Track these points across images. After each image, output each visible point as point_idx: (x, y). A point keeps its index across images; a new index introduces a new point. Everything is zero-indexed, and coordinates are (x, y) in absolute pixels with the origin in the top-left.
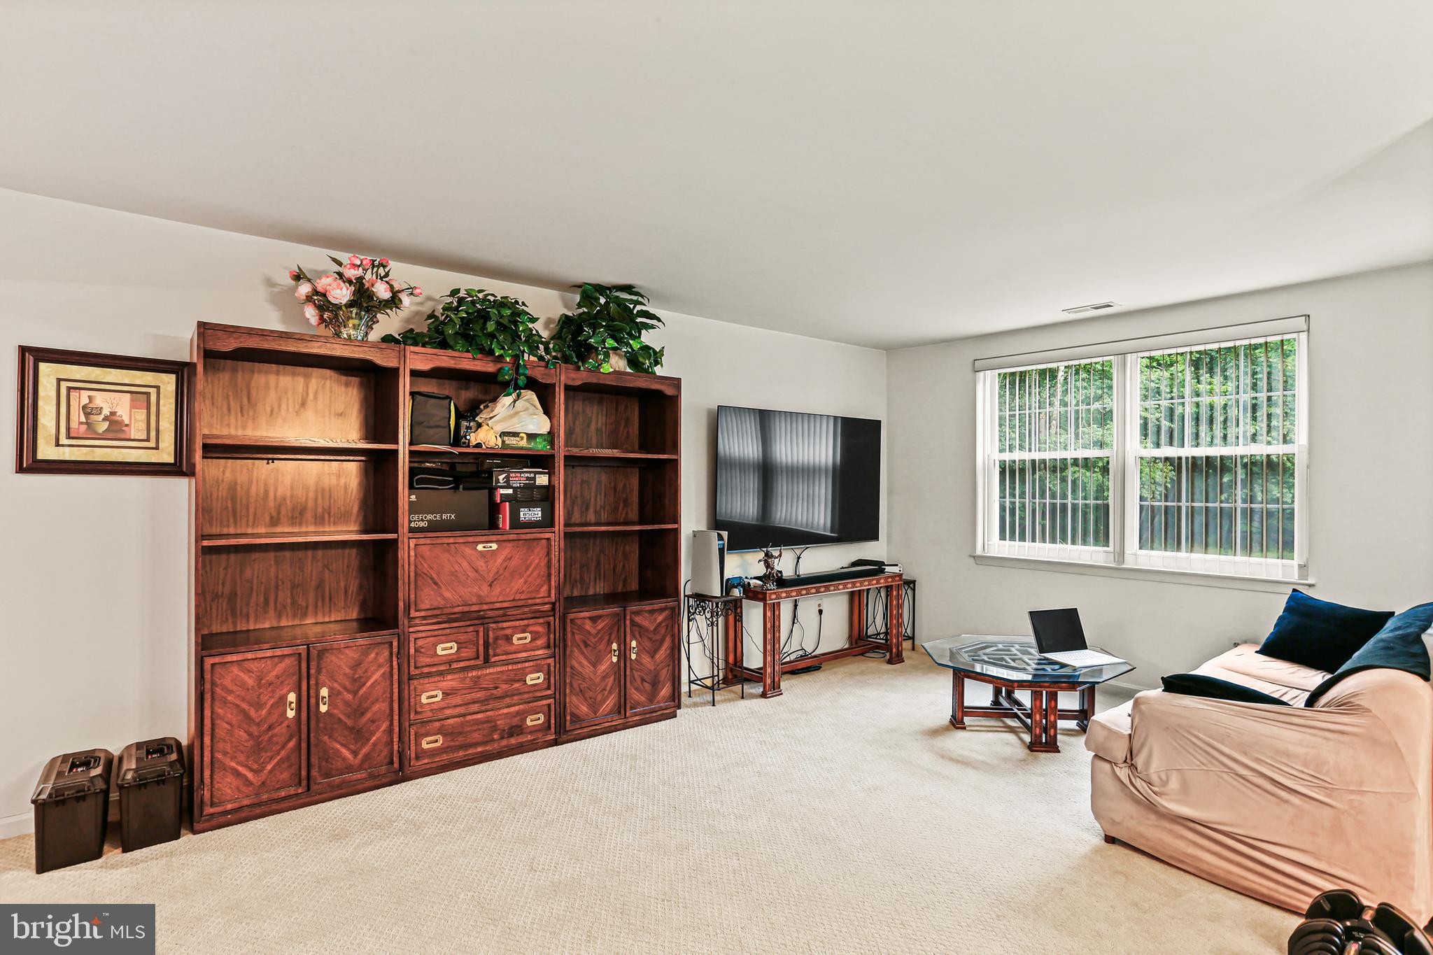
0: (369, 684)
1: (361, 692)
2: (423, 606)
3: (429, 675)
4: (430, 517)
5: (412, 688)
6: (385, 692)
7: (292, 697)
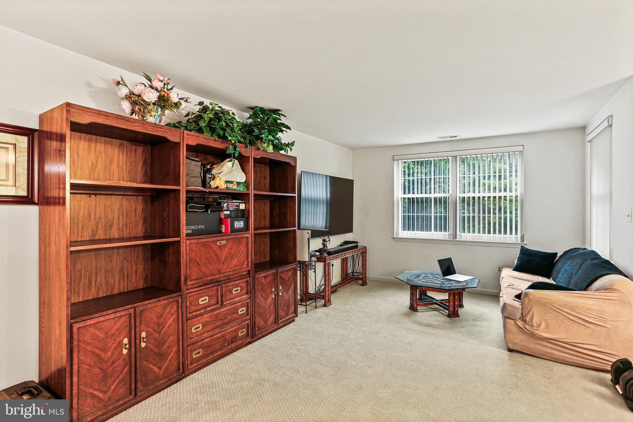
0: (166, 326)
1: (163, 331)
2: (192, 278)
3: (196, 316)
4: (193, 227)
5: (188, 325)
6: (175, 329)
7: (126, 341)
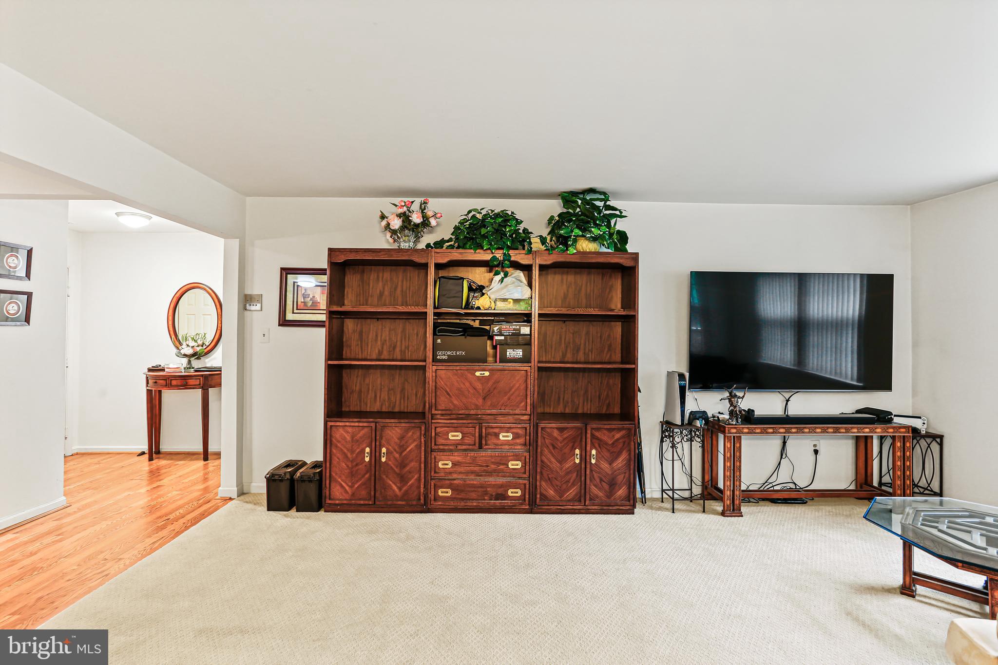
0: (408, 450)
1: (404, 454)
2: (440, 408)
3: (443, 450)
4: (449, 353)
5: (433, 457)
6: (416, 457)
7: (368, 450)
